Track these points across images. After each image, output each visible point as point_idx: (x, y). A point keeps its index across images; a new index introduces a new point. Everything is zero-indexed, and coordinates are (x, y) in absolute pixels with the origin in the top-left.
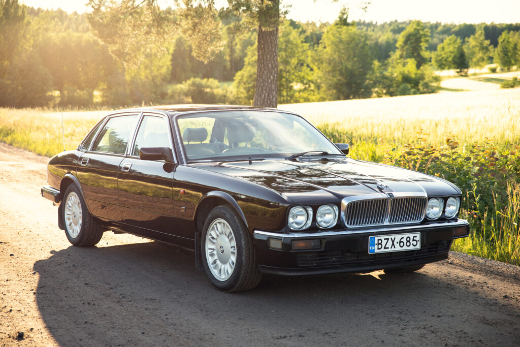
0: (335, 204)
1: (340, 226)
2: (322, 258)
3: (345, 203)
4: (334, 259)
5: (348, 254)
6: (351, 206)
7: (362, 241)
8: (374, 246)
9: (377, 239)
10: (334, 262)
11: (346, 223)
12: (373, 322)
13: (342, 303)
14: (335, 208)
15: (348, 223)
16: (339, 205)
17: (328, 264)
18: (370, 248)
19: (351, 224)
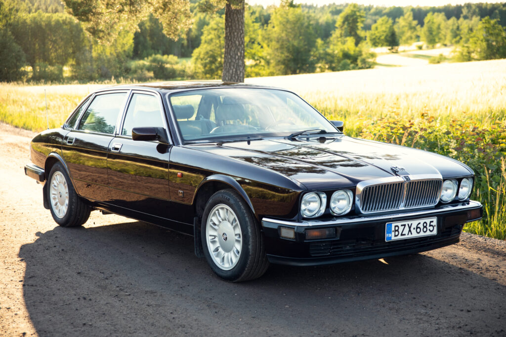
0: (350, 189)
1: (354, 213)
2: (335, 247)
3: (360, 187)
4: (348, 248)
5: (363, 242)
6: (366, 191)
7: (379, 227)
8: (391, 233)
9: (394, 225)
10: (348, 250)
11: (361, 209)
12: (401, 321)
13: (359, 294)
14: (349, 193)
15: (363, 209)
16: (354, 190)
17: (342, 252)
18: (387, 235)
19: (366, 210)
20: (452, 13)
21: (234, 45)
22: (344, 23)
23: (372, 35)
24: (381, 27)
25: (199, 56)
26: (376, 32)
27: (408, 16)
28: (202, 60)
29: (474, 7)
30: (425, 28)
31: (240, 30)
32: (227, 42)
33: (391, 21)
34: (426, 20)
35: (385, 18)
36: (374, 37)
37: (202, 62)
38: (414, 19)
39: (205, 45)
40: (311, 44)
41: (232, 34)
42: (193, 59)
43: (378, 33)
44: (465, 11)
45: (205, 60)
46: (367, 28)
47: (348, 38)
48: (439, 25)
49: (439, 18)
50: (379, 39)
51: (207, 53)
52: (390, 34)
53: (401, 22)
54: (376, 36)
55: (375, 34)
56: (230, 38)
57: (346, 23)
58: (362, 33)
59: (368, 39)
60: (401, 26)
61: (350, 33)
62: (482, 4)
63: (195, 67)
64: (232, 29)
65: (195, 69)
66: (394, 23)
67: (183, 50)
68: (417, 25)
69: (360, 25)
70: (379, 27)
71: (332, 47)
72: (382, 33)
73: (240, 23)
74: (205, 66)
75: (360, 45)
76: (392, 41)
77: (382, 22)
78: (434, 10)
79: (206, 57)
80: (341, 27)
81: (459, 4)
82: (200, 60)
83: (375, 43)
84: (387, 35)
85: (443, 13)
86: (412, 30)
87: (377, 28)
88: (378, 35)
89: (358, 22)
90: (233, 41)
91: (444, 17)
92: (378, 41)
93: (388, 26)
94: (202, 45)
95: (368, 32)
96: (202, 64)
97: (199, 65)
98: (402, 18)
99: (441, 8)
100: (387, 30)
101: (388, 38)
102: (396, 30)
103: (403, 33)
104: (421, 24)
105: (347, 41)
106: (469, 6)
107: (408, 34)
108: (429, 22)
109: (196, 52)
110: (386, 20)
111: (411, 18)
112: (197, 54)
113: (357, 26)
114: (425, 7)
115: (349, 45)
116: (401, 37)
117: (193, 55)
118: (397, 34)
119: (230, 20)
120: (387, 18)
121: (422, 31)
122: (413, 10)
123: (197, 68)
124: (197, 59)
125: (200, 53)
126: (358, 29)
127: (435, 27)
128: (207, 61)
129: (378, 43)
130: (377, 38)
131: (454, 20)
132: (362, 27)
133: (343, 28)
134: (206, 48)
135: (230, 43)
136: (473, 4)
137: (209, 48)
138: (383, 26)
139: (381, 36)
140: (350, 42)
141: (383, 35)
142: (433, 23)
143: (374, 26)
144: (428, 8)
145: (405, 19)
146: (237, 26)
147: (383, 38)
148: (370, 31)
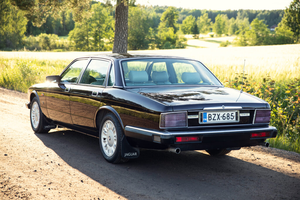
20: (232, 15)
21: (121, 30)
22: (166, 18)
23: (183, 27)
24: (189, 22)
25: (73, 35)
26: (185, 25)
27: (205, 16)
28: (75, 38)
29: (244, 12)
30: (216, 24)
31: (125, 20)
32: (116, 28)
33: (194, 18)
34: (216, 19)
35: (191, 16)
36: (184, 28)
37: (75, 40)
38: (209, 18)
39: (78, 29)
40: (146, 31)
41: (120, 22)
42: (69, 38)
43: (186, 25)
44: (239, 14)
45: (77, 38)
46: (180, 22)
47: (170, 28)
48: (224, 22)
49: (224, 18)
50: (187, 29)
51: (78, 34)
52: (194, 27)
53: (201, 19)
54: (185, 28)
55: (184, 26)
56: (119, 25)
57: (167, 18)
58: (177, 25)
59: (180, 29)
60: (201, 22)
61: (170, 24)
62: (250, 10)
63: (71, 43)
64: (120, 20)
65: (70, 44)
66: (196, 19)
67: (60, 31)
68: (211, 21)
69: (176, 20)
70: (187, 22)
71: (159, 33)
72: (189, 26)
73: (126, 15)
74: (77, 42)
75: (177, 33)
76: (195, 31)
77: (189, 19)
78: (220, 13)
79: (78, 36)
80: (164, 21)
81: (235, 10)
82: (73, 38)
83: (185, 32)
84: (192, 27)
85: (226, 15)
86: (208, 25)
87: (186, 22)
88: (186, 27)
89: (174, 18)
90: (121, 27)
91: (227, 17)
92: (186, 30)
93: (193, 21)
94: (75, 28)
95: (180, 24)
96: (75, 41)
97: (73, 42)
98: (201, 16)
99: (224, 11)
100: (192, 24)
101: (193, 29)
102: (198, 24)
103: (202, 26)
104: (213, 21)
105: (169, 30)
106: (241, 11)
107: (205, 27)
108: (218, 20)
109: (71, 33)
110: (192, 18)
111: (207, 17)
112: (72, 34)
113: (174, 21)
114: (214, 10)
115: (170, 32)
116: (201, 29)
117: (69, 35)
118: (198, 26)
119: (119, 14)
120: (192, 16)
121: (214, 26)
122: (207, 12)
123: (71, 44)
124: (71, 37)
125: (73, 34)
126: (174, 22)
127: (222, 23)
128: (78, 39)
129: (187, 32)
130: (186, 29)
131: (233, 20)
132: (177, 21)
133: (165, 21)
134: (78, 30)
135: (119, 28)
136: (244, 10)
137: (80, 30)
138: (190, 21)
139: (188, 28)
140: (171, 31)
141: (190, 27)
142: (220, 20)
143: (184, 21)
144: (217, 11)
145: (203, 18)
146: (124, 17)
147: (190, 28)
148: (182, 24)
